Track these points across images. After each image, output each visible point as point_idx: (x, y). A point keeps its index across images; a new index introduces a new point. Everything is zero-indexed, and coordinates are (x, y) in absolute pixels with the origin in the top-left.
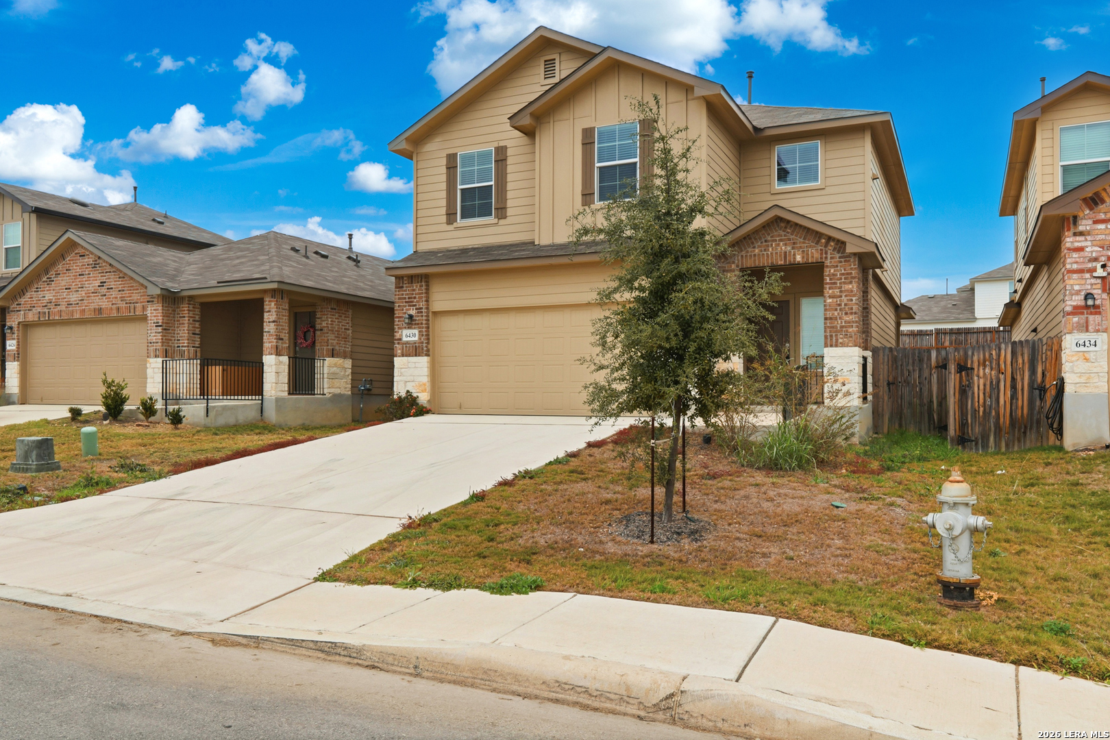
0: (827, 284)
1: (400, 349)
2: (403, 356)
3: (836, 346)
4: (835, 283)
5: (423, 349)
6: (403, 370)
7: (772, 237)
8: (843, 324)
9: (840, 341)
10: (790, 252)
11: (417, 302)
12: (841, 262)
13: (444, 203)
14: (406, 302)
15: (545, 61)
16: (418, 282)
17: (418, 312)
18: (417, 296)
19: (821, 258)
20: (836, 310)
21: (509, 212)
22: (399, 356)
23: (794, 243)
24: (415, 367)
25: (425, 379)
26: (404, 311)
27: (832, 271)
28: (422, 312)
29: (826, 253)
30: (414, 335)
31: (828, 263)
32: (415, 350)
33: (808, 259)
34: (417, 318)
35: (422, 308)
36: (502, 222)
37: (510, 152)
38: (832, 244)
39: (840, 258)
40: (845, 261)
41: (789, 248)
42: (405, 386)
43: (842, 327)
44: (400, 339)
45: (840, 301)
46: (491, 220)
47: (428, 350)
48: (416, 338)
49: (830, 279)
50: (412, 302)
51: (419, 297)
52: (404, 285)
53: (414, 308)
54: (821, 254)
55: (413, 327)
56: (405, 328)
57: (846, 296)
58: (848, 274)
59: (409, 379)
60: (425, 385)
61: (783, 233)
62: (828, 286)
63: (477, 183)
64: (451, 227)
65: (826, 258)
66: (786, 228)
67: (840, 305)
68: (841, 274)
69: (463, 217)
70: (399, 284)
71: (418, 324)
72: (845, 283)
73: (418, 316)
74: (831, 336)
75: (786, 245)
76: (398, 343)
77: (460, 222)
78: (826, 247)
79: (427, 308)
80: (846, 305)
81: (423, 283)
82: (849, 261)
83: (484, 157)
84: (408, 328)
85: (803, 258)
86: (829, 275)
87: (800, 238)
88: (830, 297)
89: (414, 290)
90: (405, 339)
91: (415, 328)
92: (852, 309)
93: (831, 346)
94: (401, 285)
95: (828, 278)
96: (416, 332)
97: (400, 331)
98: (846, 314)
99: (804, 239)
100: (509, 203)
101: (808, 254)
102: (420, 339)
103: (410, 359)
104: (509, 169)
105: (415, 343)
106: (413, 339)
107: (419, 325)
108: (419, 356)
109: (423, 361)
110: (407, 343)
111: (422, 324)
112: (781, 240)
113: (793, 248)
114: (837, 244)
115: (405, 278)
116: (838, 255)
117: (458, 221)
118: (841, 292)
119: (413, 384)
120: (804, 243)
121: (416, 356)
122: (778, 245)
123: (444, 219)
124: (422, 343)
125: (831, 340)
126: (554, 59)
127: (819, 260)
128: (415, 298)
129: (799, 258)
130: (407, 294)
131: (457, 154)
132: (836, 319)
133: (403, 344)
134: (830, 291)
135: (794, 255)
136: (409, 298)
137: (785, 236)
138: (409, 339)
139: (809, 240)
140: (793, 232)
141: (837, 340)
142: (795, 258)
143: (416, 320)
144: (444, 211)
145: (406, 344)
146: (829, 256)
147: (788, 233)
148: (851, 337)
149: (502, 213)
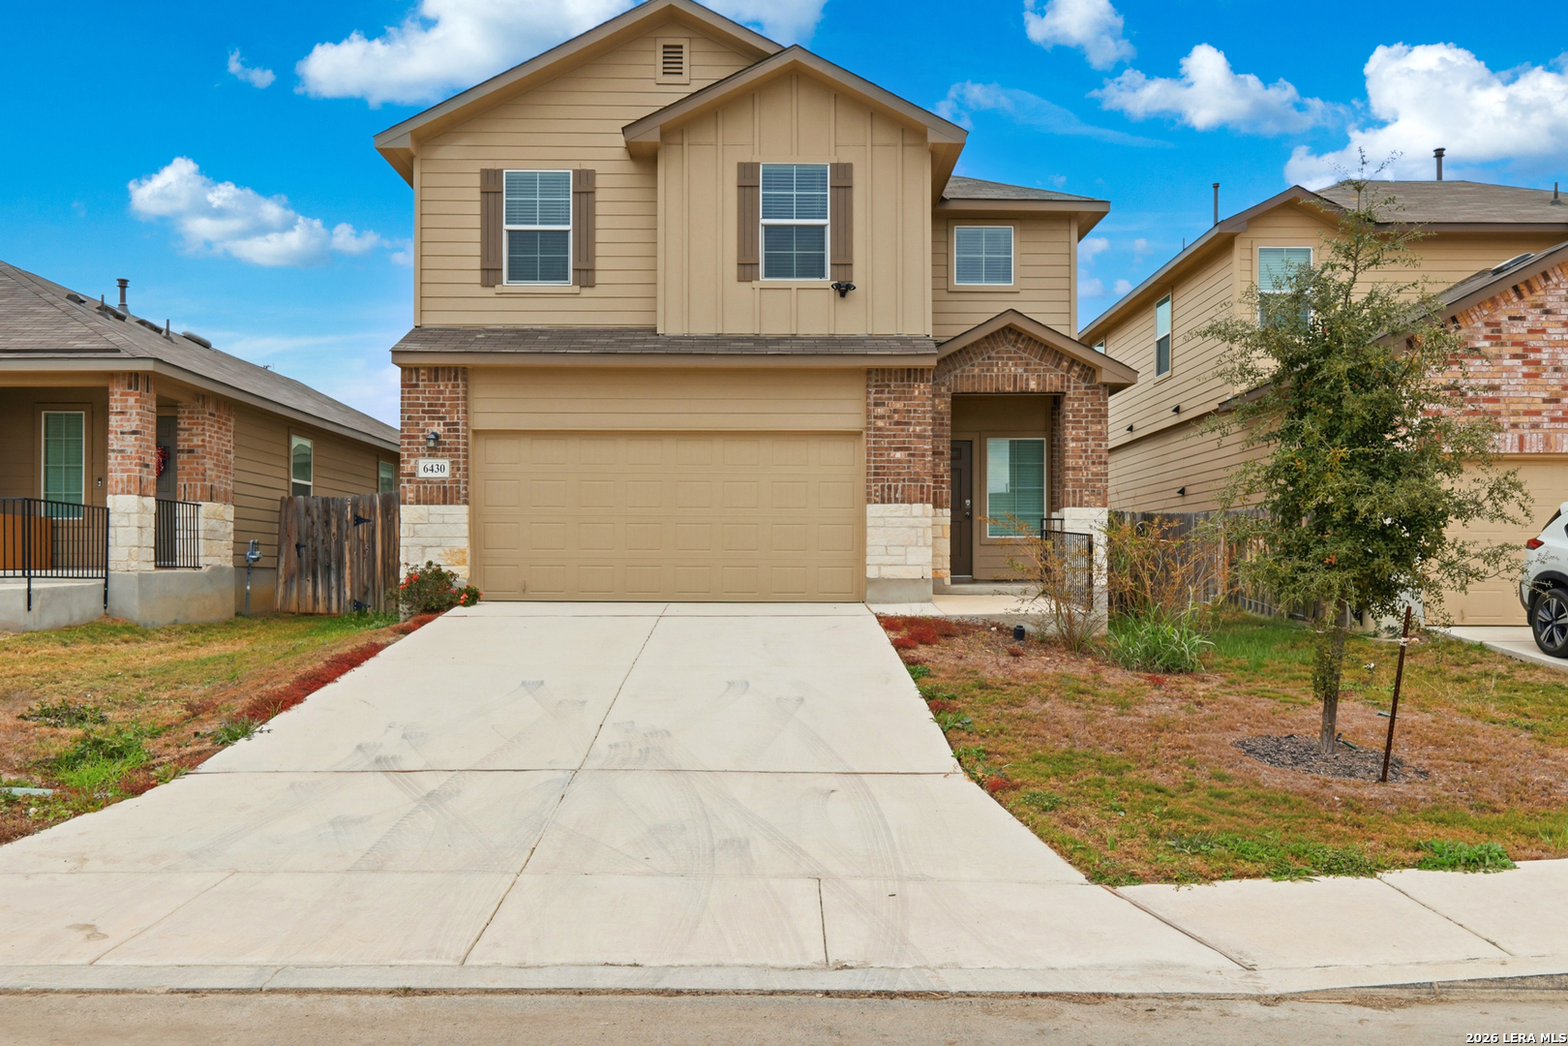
0: (1069, 422)
1: (412, 491)
2: (418, 502)
3: (1081, 506)
4: (1080, 422)
5: (459, 492)
6: (417, 527)
7: (997, 353)
8: (1090, 477)
9: (1086, 498)
10: (1021, 375)
11: (447, 412)
12: (1087, 394)
13: (476, 249)
14: (424, 412)
15: (664, 47)
16: (449, 380)
17: (449, 430)
18: (447, 403)
19: (1062, 387)
20: (1081, 457)
21: (599, 277)
22: (411, 503)
23: (1027, 364)
24: (443, 523)
25: (464, 544)
26: (420, 427)
27: (1076, 405)
28: (457, 430)
29: (1069, 381)
30: (441, 469)
31: (1071, 393)
32: (444, 494)
33: (1045, 387)
34: (448, 441)
35: (457, 424)
36: (586, 292)
37: (600, 181)
38: (1076, 369)
39: (1086, 388)
40: (1092, 393)
41: (1020, 370)
42: (423, 553)
43: (1088, 480)
44: (413, 475)
45: (1086, 445)
46: (567, 286)
47: (467, 495)
48: (446, 474)
49: (1074, 416)
50: (438, 412)
51: (450, 405)
52: (421, 383)
53: (442, 422)
54: (1063, 381)
55: (440, 454)
56: (424, 455)
57: (1093, 440)
58: (1096, 410)
59: (431, 541)
60: (463, 552)
61: (1013, 349)
62: (1070, 425)
63: (540, 223)
64: (489, 292)
65: (1069, 387)
66: (1016, 341)
67: (1086, 451)
68: (1087, 410)
69: (511, 277)
70: (411, 379)
71: (449, 450)
72: (1092, 422)
73: (449, 437)
74: (1074, 492)
75: (1016, 365)
76: (409, 482)
77: (507, 285)
78: (1068, 372)
79: (466, 424)
80: (1093, 451)
81: (460, 382)
82: (1097, 393)
83: (553, 183)
84: (429, 455)
85: (1038, 384)
86: (1071, 411)
87: (1036, 357)
88: (1073, 440)
89: (441, 392)
90: (422, 474)
91: (442, 457)
92: (1101, 457)
93: (1074, 505)
94: (414, 382)
95: (1071, 415)
96: (446, 463)
97: (413, 460)
98: (1094, 463)
99: (1041, 359)
100: (600, 263)
101: (1045, 380)
102: (454, 475)
103: (433, 508)
104: (600, 208)
105: (444, 482)
106: (440, 475)
107: (451, 451)
108: (452, 503)
109: (459, 513)
110: (428, 481)
111: (457, 450)
112: (1009, 359)
113: (1026, 371)
114: (1082, 370)
115: (422, 371)
116: (1084, 385)
117: (505, 283)
118: (1087, 433)
119: (439, 551)
120: (1040, 365)
121: (445, 503)
122: (1006, 365)
123: (477, 277)
124: (458, 482)
125: (1074, 497)
126: (684, 46)
127: (1060, 390)
128: (443, 405)
129: (1033, 385)
130: (427, 398)
131: (502, 170)
132: (1081, 469)
133: (419, 482)
134: (1074, 432)
135: (1027, 379)
136: (430, 405)
137: (1015, 352)
138: (429, 474)
139: (1047, 361)
140: (1026, 348)
141: (1081, 498)
142: (1027, 384)
143: (445, 443)
144: (477, 263)
145: (424, 483)
146: (1072, 385)
147: (1019, 349)
148: (1099, 494)
149: (586, 276)
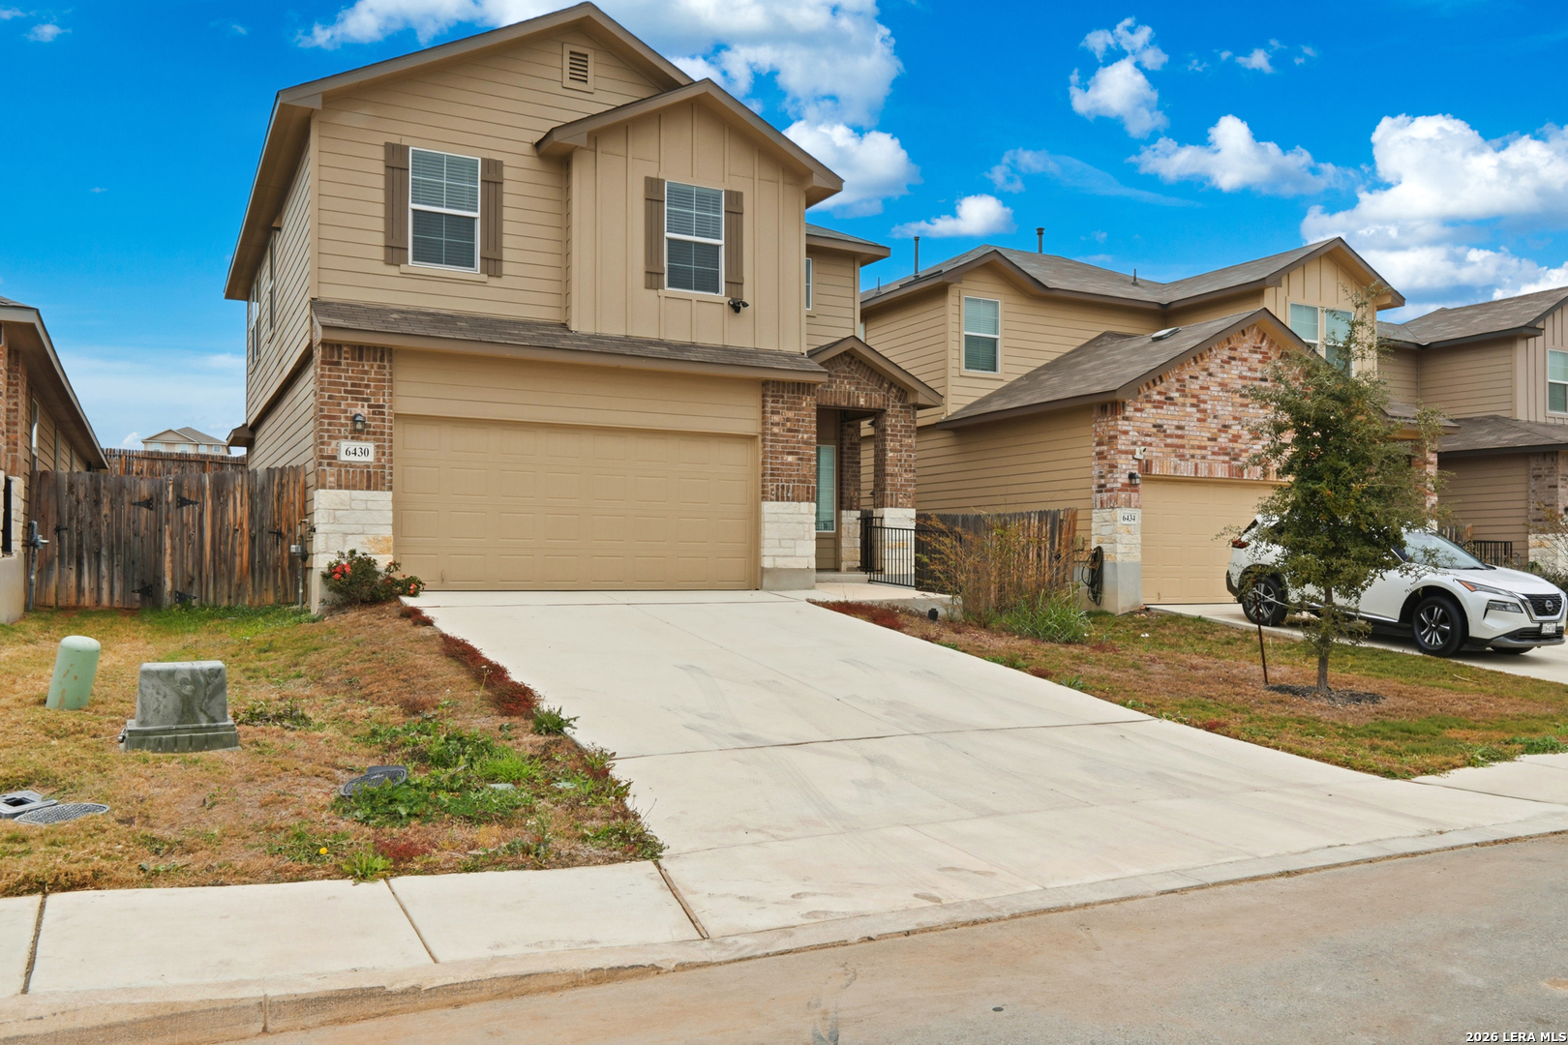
0: (889, 435)
1: (333, 475)
2: (340, 487)
3: (896, 507)
4: (896, 436)
5: (384, 478)
6: (337, 512)
7: (836, 372)
8: (903, 482)
9: (900, 500)
10: (854, 393)
11: (372, 394)
12: (901, 412)
13: (380, 225)
14: (346, 391)
15: (571, 53)
16: (375, 360)
17: (374, 413)
18: (372, 384)
19: (884, 405)
20: (897, 466)
21: (507, 268)
22: (331, 488)
23: (859, 383)
24: (367, 509)
25: (387, 532)
26: (343, 407)
27: (893, 421)
28: (383, 413)
29: (888, 400)
30: (365, 452)
31: (890, 410)
32: (370, 479)
33: (870, 404)
34: (373, 424)
35: (382, 406)
36: (493, 281)
37: (507, 173)
38: (894, 390)
39: (901, 407)
40: (905, 412)
41: (853, 389)
42: (345, 541)
43: (902, 485)
44: (334, 458)
45: (901, 456)
46: (475, 272)
47: (391, 481)
48: (370, 458)
49: (892, 431)
50: (362, 393)
51: (375, 387)
52: (343, 361)
53: (366, 404)
54: (884, 400)
55: (364, 437)
56: (346, 438)
57: (906, 451)
58: (907, 426)
59: (353, 528)
60: (388, 541)
61: (847, 369)
62: (889, 438)
63: (447, 207)
64: (393, 270)
65: (888, 405)
66: (850, 363)
67: (900, 460)
68: (901, 426)
69: (415, 258)
70: (332, 356)
71: (375, 433)
72: (905, 436)
73: (375, 420)
74: (892, 495)
75: (849, 383)
76: (329, 465)
77: (412, 265)
78: (888, 393)
79: (391, 407)
80: (905, 461)
81: (386, 363)
82: (909, 412)
83: (460, 167)
84: (352, 438)
85: (866, 401)
86: (890, 426)
87: (864, 378)
88: (891, 450)
89: (366, 372)
90: (343, 457)
91: (366, 440)
92: (911, 466)
93: (892, 506)
94: (336, 359)
95: (889, 429)
96: (371, 447)
97: (334, 442)
98: (906, 471)
99: (868, 380)
100: (507, 255)
101: (871, 398)
102: (379, 460)
103: (356, 493)
104: (507, 200)
105: (368, 467)
106: (363, 458)
107: (376, 435)
108: (376, 489)
109: (384, 498)
110: (350, 464)
111: (382, 433)
112: (845, 378)
113: (857, 389)
114: (898, 391)
115: (345, 349)
116: (899, 404)
117: (410, 263)
118: (901, 446)
119: (362, 538)
120: (868, 385)
121: (368, 488)
122: (842, 382)
123: (380, 253)
124: (383, 467)
125: (892, 499)
126: (586, 56)
127: (882, 407)
128: (367, 386)
129: (862, 402)
130: (350, 378)
131: (407, 148)
132: (896, 475)
133: (340, 466)
134: (892, 444)
135: (858, 397)
136: (353, 385)
137: (849, 373)
138: (352, 458)
139: (872, 382)
140: (857, 369)
141: (897, 500)
142: (858, 401)
143: (370, 426)
144: (380, 239)
145: (346, 466)
146: (891, 404)
147: (852, 370)
148: (910, 497)
149: (493, 264)
